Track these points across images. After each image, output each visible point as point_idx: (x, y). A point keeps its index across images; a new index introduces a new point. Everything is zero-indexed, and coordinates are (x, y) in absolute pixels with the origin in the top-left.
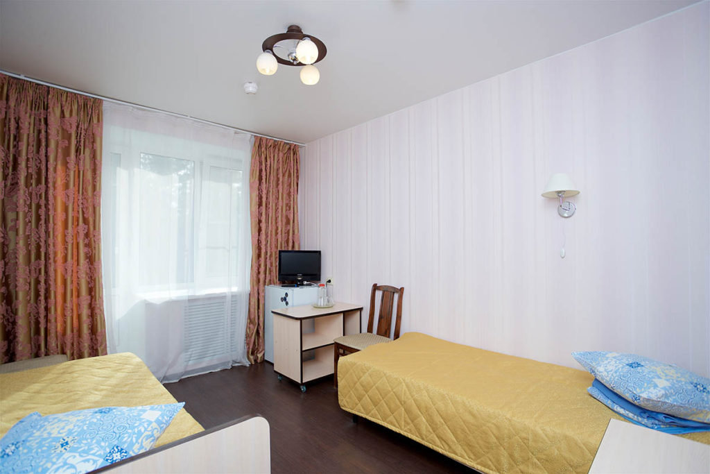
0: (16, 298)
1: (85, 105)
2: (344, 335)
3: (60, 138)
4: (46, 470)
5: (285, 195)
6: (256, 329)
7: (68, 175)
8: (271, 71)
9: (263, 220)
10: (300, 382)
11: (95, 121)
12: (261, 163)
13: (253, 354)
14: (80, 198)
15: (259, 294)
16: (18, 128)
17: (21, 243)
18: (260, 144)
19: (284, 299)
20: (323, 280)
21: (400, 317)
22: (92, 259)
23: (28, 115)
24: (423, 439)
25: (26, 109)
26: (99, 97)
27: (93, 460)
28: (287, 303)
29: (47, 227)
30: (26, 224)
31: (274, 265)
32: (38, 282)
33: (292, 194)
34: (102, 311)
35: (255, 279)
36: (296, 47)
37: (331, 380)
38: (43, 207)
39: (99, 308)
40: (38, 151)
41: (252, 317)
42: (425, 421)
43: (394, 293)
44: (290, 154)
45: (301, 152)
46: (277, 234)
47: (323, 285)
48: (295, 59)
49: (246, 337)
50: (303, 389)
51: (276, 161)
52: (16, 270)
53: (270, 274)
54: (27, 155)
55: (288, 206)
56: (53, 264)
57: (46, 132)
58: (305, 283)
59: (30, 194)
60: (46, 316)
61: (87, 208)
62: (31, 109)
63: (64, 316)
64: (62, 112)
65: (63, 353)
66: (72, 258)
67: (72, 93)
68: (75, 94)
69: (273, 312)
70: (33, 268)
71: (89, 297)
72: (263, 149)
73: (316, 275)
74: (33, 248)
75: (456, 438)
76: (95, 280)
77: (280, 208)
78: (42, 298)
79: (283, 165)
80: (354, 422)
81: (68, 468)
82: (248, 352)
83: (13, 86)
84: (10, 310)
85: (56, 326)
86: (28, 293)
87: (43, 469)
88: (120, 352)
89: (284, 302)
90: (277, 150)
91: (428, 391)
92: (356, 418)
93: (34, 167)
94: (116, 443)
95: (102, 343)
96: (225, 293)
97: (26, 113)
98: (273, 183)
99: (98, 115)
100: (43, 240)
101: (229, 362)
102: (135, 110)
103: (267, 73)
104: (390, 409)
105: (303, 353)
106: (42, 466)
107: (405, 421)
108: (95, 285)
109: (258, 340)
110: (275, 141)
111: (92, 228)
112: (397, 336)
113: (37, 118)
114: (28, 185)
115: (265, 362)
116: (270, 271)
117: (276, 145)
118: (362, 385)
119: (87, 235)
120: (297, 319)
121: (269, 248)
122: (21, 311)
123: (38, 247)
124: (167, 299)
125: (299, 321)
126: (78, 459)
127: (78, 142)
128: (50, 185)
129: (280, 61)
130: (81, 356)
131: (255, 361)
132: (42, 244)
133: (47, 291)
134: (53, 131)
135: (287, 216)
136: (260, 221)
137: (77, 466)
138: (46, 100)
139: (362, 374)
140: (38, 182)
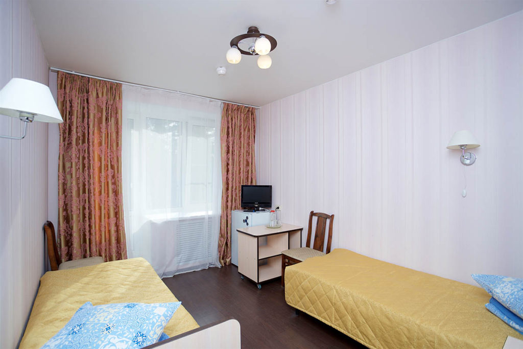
0: (72, 219)
1: (111, 88)
2: (289, 249)
3: (96, 111)
4: (98, 346)
5: (245, 145)
6: (225, 241)
7: (101, 137)
8: (236, 61)
9: (230, 163)
10: (257, 282)
11: (118, 99)
12: (228, 122)
13: (223, 259)
14: (109, 152)
15: (227, 216)
16: (71, 106)
17: (74, 183)
18: (227, 108)
19: (245, 221)
20: (273, 207)
21: (331, 237)
22: (117, 193)
23: (77, 97)
24: (349, 332)
25: (76, 94)
26: (119, 82)
27: (126, 341)
28: (247, 224)
29: (89, 172)
30: (77, 170)
31: (238, 195)
32: (84, 208)
33: (251, 144)
34: (124, 228)
35: (225, 206)
36: (255, 43)
37: (280, 281)
38: (87, 158)
39: (122, 226)
40: (83, 121)
41: (223, 233)
42: (351, 319)
43: (326, 218)
44: (249, 114)
45: (257, 113)
46: (240, 173)
47: (274, 211)
48: (254, 51)
49: (219, 247)
50: (259, 286)
51: (238, 120)
52: (71, 201)
53: (235, 202)
54: (77, 124)
55: (248, 152)
56: (93, 196)
57: (88, 108)
58: (260, 209)
59: (79, 150)
60: (90, 231)
61: (113, 158)
62: (79, 94)
63: (100, 231)
64: (97, 94)
65: (100, 255)
66: (105, 192)
67: (103, 80)
68: (105, 81)
69: (237, 230)
70: (81, 199)
71: (115, 219)
72: (230, 112)
73: (269, 203)
74: (81, 185)
75: (375, 335)
76: (119, 207)
77: (242, 154)
78: (87, 219)
79: (244, 123)
80: (296, 314)
81: (112, 346)
82: (220, 257)
83: (68, 78)
84: (68, 226)
85: (95, 238)
86: (78, 216)
87: (96, 345)
88: (136, 257)
89: (245, 223)
90: (239, 112)
91: (353, 297)
92: (298, 312)
93: (81, 131)
94: (139, 330)
95: (124, 249)
96: (204, 216)
97: (76, 96)
98: (237, 136)
99: (120, 94)
100: (87, 180)
101: (207, 264)
102: (143, 89)
103: (234, 62)
104: (323, 307)
105: (259, 261)
106: (96, 343)
107: (335, 318)
108: (119, 210)
109: (227, 249)
110: (238, 106)
111: (116, 172)
112: (328, 251)
113: (82, 99)
114: (77, 144)
115: (231, 264)
116: (235, 200)
117: (239, 108)
118: (302, 288)
119: (113, 177)
120: (255, 236)
121: (234, 184)
122: (75, 228)
123: (84, 185)
124: (165, 220)
125: (256, 239)
126: (117, 340)
127: (107, 113)
128: (91, 144)
129: (243, 52)
130: (111, 260)
131: (225, 263)
132: (86, 183)
133: (90, 214)
134: (92, 107)
135: (247, 160)
136: (228, 164)
137: (116, 345)
138: (87, 86)
139: (302, 280)
140: (84, 142)
